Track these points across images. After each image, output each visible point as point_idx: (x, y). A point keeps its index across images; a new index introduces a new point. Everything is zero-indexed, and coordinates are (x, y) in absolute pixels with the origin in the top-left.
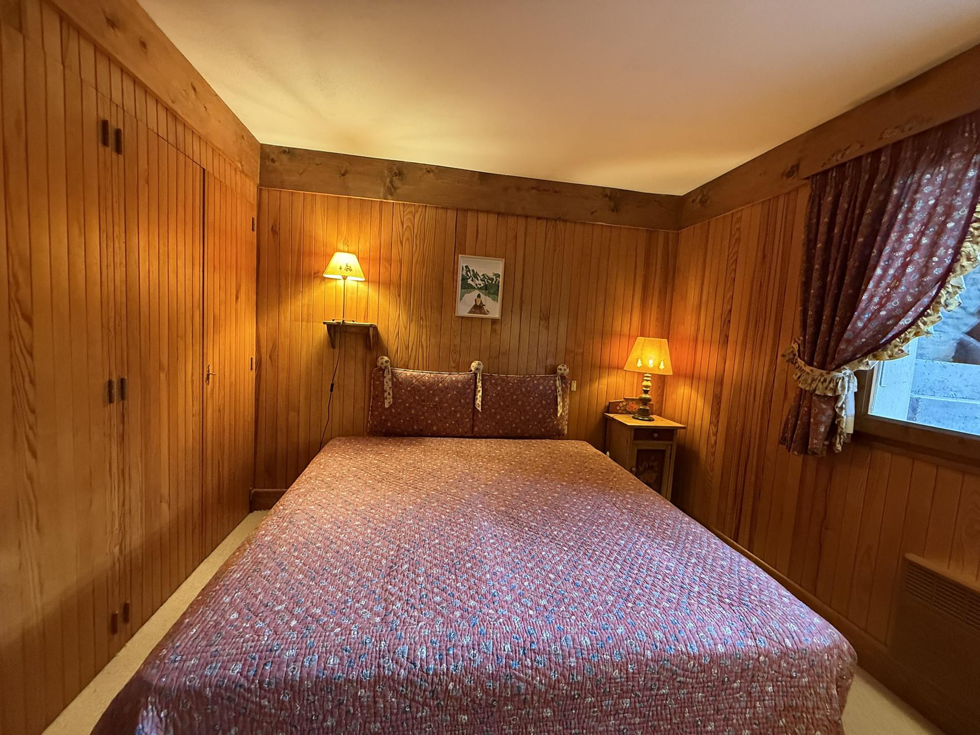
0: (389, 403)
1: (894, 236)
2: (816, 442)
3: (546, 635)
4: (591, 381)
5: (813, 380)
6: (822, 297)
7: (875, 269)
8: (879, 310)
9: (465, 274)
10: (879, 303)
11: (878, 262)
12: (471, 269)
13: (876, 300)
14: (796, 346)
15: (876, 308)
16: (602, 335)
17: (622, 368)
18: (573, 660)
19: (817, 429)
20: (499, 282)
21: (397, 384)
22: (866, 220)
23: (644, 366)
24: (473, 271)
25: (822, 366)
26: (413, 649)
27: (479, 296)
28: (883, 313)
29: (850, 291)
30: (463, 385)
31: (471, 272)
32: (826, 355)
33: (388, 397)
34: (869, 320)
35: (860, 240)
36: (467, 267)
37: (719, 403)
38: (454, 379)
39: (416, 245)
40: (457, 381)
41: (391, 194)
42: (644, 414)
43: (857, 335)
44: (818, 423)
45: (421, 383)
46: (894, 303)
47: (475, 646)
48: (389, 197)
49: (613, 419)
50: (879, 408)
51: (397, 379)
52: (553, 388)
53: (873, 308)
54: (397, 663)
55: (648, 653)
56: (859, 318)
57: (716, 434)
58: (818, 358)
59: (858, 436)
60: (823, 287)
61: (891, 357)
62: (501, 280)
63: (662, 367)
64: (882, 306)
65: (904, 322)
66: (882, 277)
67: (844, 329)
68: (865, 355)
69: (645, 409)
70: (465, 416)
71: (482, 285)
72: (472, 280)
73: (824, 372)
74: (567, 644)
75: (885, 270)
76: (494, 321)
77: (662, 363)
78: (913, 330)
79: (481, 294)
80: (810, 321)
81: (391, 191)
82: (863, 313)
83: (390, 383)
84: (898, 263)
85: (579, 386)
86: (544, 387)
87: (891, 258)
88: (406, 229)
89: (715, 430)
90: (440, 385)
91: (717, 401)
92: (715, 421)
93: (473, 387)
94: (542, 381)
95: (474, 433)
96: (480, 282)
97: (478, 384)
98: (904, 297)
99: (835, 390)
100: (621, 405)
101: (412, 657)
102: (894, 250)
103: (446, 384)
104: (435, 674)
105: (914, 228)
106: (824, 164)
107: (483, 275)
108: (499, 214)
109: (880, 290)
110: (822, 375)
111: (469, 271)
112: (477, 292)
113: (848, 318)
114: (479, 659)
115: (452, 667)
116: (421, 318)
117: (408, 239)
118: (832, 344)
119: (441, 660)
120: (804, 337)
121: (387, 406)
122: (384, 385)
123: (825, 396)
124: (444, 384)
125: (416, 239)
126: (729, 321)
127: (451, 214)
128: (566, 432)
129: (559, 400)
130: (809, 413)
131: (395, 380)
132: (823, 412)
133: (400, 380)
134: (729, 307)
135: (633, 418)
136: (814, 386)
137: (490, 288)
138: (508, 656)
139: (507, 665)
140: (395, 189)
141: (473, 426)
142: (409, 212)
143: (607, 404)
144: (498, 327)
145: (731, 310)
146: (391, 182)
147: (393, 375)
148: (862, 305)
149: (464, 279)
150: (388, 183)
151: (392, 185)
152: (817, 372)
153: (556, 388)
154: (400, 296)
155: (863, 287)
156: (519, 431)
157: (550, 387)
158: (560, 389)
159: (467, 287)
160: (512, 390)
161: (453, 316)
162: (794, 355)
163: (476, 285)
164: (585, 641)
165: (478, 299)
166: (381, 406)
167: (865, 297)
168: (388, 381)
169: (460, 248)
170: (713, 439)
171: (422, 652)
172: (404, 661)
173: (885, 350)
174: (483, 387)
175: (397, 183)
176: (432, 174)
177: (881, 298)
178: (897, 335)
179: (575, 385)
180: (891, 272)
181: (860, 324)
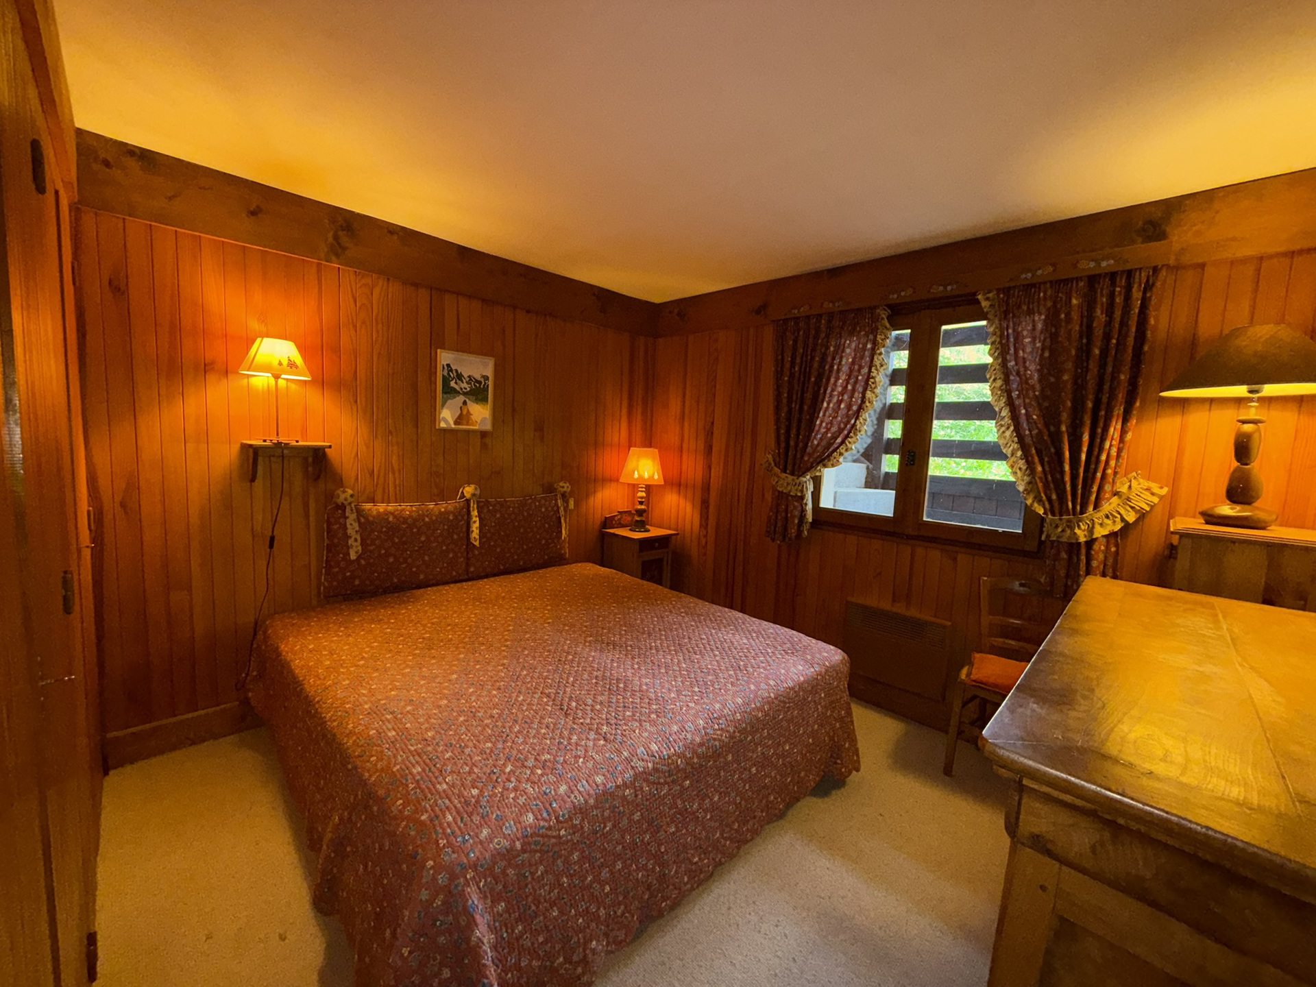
0: (357, 552)
1: (832, 380)
2: (793, 532)
3: (717, 706)
4: (587, 496)
5: (788, 484)
6: (789, 419)
7: (823, 402)
8: (826, 433)
9: (446, 374)
10: (826, 427)
11: (824, 397)
12: (453, 368)
13: (824, 425)
14: (770, 457)
15: (824, 430)
16: (596, 444)
17: (617, 480)
18: (738, 715)
19: (793, 522)
20: (488, 386)
21: (366, 523)
22: (816, 365)
23: (641, 477)
24: (457, 371)
25: (792, 474)
26: (647, 748)
27: (465, 403)
28: (829, 435)
29: (808, 417)
30: (456, 517)
31: (454, 372)
32: (794, 465)
33: (354, 544)
34: (821, 439)
35: (813, 379)
36: (448, 365)
37: (707, 508)
38: (443, 510)
39: (378, 332)
40: (447, 512)
41: (337, 255)
42: (641, 525)
43: (815, 449)
44: (793, 517)
45: (401, 519)
46: (834, 429)
47: (683, 729)
48: (334, 258)
49: (614, 535)
50: (826, 502)
51: (366, 518)
52: (555, 508)
53: (823, 430)
54: (643, 760)
55: (772, 695)
56: (815, 438)
57: (705, 536)
58: (790, 467)
59: (816, 523)
60: (790, 411)
61: (833, 466)
62: (490, 383)
63: (656, 477)
64: (828, 430)
65: (839, 440)
66: (827, 408)
67: (806, 446)
68: (818, 464)
69: (640, 519)
70: (459, 555)
71: (468, 389)
72: (456, 383)
73: (795, 478)
74: (731, 705)
75: (828, 404)
76: (484, 434)
77: (656, 474)
78: (843, 447)
79: (467, 400)
80: (782, 438)
81: (337, 250)
82: (816, 434)
83: (356, 525)
84: (835, 400)
85: (577, 504)
86: (546, 509)
87: (831, 396)
88: (360, 308)
89: (705, 533)
90: (427, 519)
91: (705, 504)
92: (704, 522)
93: (466, 517)
94: (543, 502)
95: (470, 575)
96: (465, 385)
97: (472, 513)
98: (839, 425)
99: (802, 491)
100: (616, 518)
101: (650, 753)
102: (833, 390)
103: (434, 518)
104: (669, 758)
105: (843, 377)
106: (786, 315)
107: (469, 377)
108: (483, 300)
109: (826, 418)
110: (793, 480)
111: (451, 370)
112: (461, 398)
113: (808, 438)
114: (689, 736)
115: (677, 748)
116: (390, 432)
117: (364, 322)
118: (798, 456)
119: (668, 747)
120: (779, 450)
121: (353, 556)
122: (347, 529)
123: (796, 495)
124: (431, 519)
125: (377, 324)
126: (712, 433)
127: (424, 294)
128: (567, 556)
129: (563, 521)
130: (786, 511)
131: (362, 520)
132: (795, 507)
133: (371, 519)
134: (711, 420)
135: (630, 530)
136: (789, 488)
137: (478, 392)
138: (704, 728)
139: (706, 734)
140: (344, 249)
141: (468, 565)
142: (364, 284)
143: (603, 519)
144: (488, 440)
145: (713, 423)
146: (336, 238)
147: (359, 512)
148: (817, 428)
149: (446, 381)
150: (331, 240)
151: (339, 244)
152: (790, 478)
153: (558, 508)
154: (356, 402)
155: (816, 415)
156: (521, 563)
157: (552, 508)
158: (562, 508)
159: (449, 392)
160: (513, 517)
161: (433, 429)
162: (770, 464)
163: (461, 389)
164: (739, 701)
165: (463, 407)
166: (343, 559)
167: (818, 422)
168: (353, 523)
169: (438, 341)
170: (703, 541)
171: (654, 747)
172: (646, 757)
173: (829, 460)
174: (479, 516)
175: (345, 240)
176: (395, 237)
177: (827, 424)
178: (835, 450)
179: (572, 503)
180: (831, 405)
181: (816, 442)
